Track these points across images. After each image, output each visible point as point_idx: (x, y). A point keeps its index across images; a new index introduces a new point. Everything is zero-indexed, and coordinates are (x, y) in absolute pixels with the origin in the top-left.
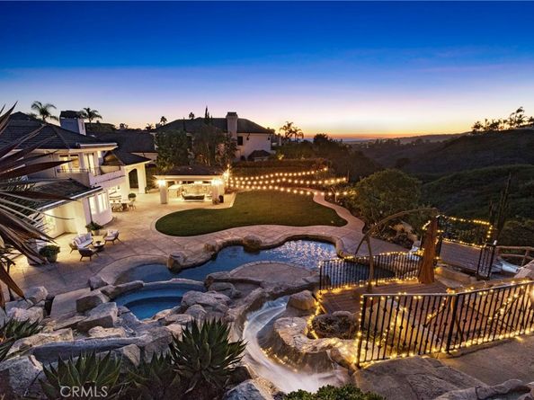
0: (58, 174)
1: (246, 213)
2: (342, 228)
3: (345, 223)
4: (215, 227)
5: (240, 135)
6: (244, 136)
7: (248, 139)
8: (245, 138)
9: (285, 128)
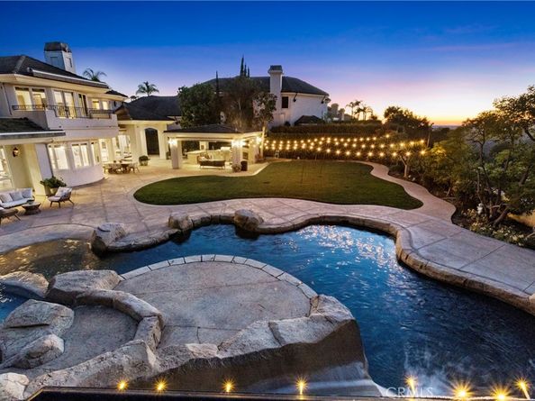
0: (13, 112)
1: (268, 183)
2: (411, 211)
3: (417, 204)
4: (209, 196)
5: (285, 94)
6: (291, 96)
7: (295, 100)
8: (291, 99)
9: (353, 105)
